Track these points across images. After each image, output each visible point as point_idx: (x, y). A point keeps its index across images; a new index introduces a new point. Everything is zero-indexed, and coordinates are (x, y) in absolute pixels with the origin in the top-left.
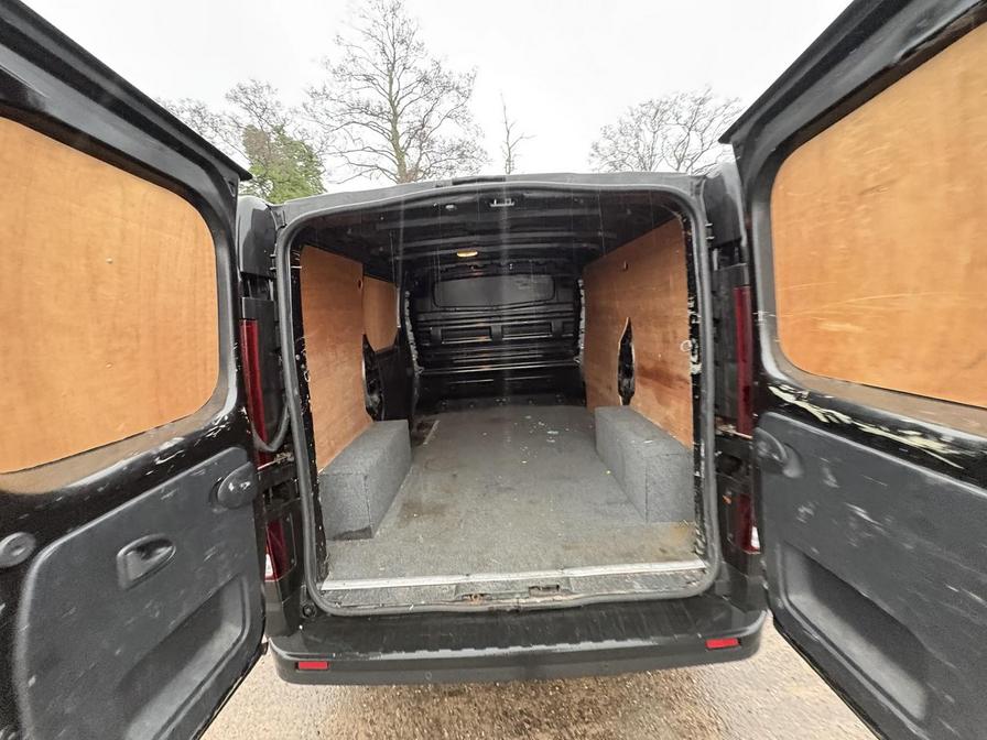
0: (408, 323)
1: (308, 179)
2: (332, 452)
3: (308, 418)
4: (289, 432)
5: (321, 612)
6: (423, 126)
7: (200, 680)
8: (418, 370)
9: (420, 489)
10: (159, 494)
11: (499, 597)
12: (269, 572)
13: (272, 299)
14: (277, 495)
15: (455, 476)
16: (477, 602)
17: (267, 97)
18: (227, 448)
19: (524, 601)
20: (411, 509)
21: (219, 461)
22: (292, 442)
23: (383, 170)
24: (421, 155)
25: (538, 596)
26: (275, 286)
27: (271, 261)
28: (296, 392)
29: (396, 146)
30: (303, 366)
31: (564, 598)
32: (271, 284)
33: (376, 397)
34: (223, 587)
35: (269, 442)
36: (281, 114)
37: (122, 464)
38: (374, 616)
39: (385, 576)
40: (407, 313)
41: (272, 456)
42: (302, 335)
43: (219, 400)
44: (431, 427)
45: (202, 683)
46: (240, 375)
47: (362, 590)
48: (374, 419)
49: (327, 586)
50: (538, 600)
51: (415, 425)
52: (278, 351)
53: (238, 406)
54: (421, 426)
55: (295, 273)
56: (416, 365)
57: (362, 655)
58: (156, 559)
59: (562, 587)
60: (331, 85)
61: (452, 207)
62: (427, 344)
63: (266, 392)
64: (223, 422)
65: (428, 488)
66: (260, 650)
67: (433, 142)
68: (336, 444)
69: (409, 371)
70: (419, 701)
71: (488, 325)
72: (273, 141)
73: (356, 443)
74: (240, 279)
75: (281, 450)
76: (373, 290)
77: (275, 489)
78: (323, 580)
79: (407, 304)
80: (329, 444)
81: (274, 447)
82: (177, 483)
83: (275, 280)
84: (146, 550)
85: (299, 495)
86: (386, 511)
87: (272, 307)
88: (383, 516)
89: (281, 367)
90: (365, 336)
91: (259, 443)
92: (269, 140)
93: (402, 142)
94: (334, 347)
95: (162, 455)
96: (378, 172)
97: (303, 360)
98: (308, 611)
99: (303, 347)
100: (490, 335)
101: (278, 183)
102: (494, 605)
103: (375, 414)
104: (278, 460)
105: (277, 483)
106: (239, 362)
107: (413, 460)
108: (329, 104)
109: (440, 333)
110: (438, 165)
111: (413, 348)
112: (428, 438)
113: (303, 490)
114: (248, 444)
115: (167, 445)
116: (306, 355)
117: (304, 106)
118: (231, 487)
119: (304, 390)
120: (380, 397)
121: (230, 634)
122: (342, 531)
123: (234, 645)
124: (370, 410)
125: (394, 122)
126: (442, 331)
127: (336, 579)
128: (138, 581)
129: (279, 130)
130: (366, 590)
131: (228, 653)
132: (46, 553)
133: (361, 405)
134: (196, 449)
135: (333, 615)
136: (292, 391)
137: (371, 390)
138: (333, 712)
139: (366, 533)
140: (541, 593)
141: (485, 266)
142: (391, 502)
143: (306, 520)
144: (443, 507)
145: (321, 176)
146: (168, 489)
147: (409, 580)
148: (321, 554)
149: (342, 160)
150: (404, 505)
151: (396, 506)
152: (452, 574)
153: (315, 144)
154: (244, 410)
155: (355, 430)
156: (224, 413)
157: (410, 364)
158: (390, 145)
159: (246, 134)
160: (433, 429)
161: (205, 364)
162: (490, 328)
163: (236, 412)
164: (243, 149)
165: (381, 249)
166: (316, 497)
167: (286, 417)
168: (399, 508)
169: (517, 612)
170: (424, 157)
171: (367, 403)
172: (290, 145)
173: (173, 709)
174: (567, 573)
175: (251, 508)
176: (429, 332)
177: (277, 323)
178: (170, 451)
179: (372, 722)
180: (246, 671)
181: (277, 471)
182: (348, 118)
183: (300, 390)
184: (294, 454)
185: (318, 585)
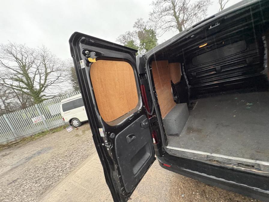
0: (184, 73)
1: (153, 38)
2: (166, 113)
3: (158, 106)
4: (154, 110)
5: (167, 153)
6: (184, 5)
7: (144, 162)
8: (189, 87)
9: (192, 123)
10: (131, 126)
11: (224, 163)
12: (154, 142)
13: (146, 78)
14: (154, 125)
15: (205, 120)
16: (215, 162)
17: (141, 22)
18: (142, 115)
19: (236, 167)
20: (190, 130)
21: (141, 118)
22: (155, 112)
23: (172, 26)
24: (184, 15)
25: (243, 167)
26: (147, 75)
27: (145, 69)
28: (155, 100)
29: (176, 17)
30: (155, 94)
31: (257, 171)
32: (146, 75)
33: (176, 97)
34: (145, 145)
35: (150, 112)
36: (145, 25)
37: (125, 120)
38: (181, 158)
39: (183, 148)
40: (184, 70)
41: (152, 116)
42: (154, 86)
43: (139, 105)
44: (195, 104)
45: (144, 164)
46: (142, 98)
47: (177, 150)
48: (176, 103)
49: (168, 147)
50: (243, 169)
51: (190, 103)
52: (149, 91)
53: (143, 105)
54: (191, 104)
55: (151, 70)
56: (188, 85)
57: (179, 167)
58: (133, 138)
59: (255, 167)
60: (155, 9)
61: (193, 36)
62: (191, 78)
63: (148, 101)
64: (140, 110)
65: (195, 123)
66: (155, 159)
67: (188, 9)
68: (167, 111)
69: (186, 88)
70: (198, 183)
71: (215, 67)
72: (144, 32)
73: (172, 110)
74: (139, 76)
75: (153, 114)
76: (172, 66)
77: (153, 123)
78: (167, 146)
79: (183, 67)
80: (165, 111)
81: (152, 114)
82: (134, 123)
83: (146, 74)
84: (131, 136)
85: (158, 125)
86: (182, 129)
87: (147, 80)
88: (181, 131)
89: (151, 95)
90: (171, 81)
91: (148, 113)
92: (143, 33)
93: (177, 14)
94: (163, 86)
95: (131, 118)
96: (171, 28)
97: (155, 92)
98: (164, 152)
99: (155, 89)
100: (216, 71)
101: (146, 43)
102: (222, 165)
103: (177, 102)
104: (153, 117)
105: (153, 122)
106: (142, 96)
107: (190, 115)
108: (155, 15)
109: (195, 74)
110: (190, 16)
111: (187, 80)
112: (195, 107)
113: (159, 124)
114: (146, 114)
115: (131, 116)
116: (156, 91)
117: (150, 19)
118: (144, 124)
119: (156, 99)
120: (178, 97)
121: (148, 155)
122: (171, 133)
123: (149, 157)
124: (175, 101)
125: (174, 9)
126: (196, 73)
127: (170, 146)
128: (130, 142)
129: (145, 29)
130: (178, 150)
131: (148, 158)
132: (117, 136)
133: (172, 100)
134: (136, 116)
135: (170, 155)
136: (154, 100)
137: (175, 95)
138: (173, 177)
139: (177, 135)
140: (244, 166)
141: (211, 47)
142: (184, 127)
143: (161, 131)
144: (201, 130)
145: (156, 36)
146: (132, 125)
147: (191, 150)
148: (166, 139)
149: (161, 29)
150: (188, 128)
151: (185, 128)
152: (205, 152)
153: (153, 28)
154: (144, 106)
155: (172, 107)
156: (140, 108)
157: (186, 85)
158: (174, 17)
159: (138, 34)
160: (196, 104)
161: (135, 97)
162: (215, 68)
163: (143, 107)
164: (138, 38)
165: (173, 54)
166: (163, 126)
167: (153, 106)
168: (186, 129)
169: (232, 170)
170: (185, 15)
171: (174, 99)
172: (147, 31)
173: (140, 167)
174: (258, 162)
175: (148, 128)
176: (192, 74)
177: (148, 84)
178: (132, 117)
179: (184, 183)
180: (152, 163)
181: (153, 119)
182: (161, 16)
183: (156, 100)
184: (156, 115)
185: (166, 147)
